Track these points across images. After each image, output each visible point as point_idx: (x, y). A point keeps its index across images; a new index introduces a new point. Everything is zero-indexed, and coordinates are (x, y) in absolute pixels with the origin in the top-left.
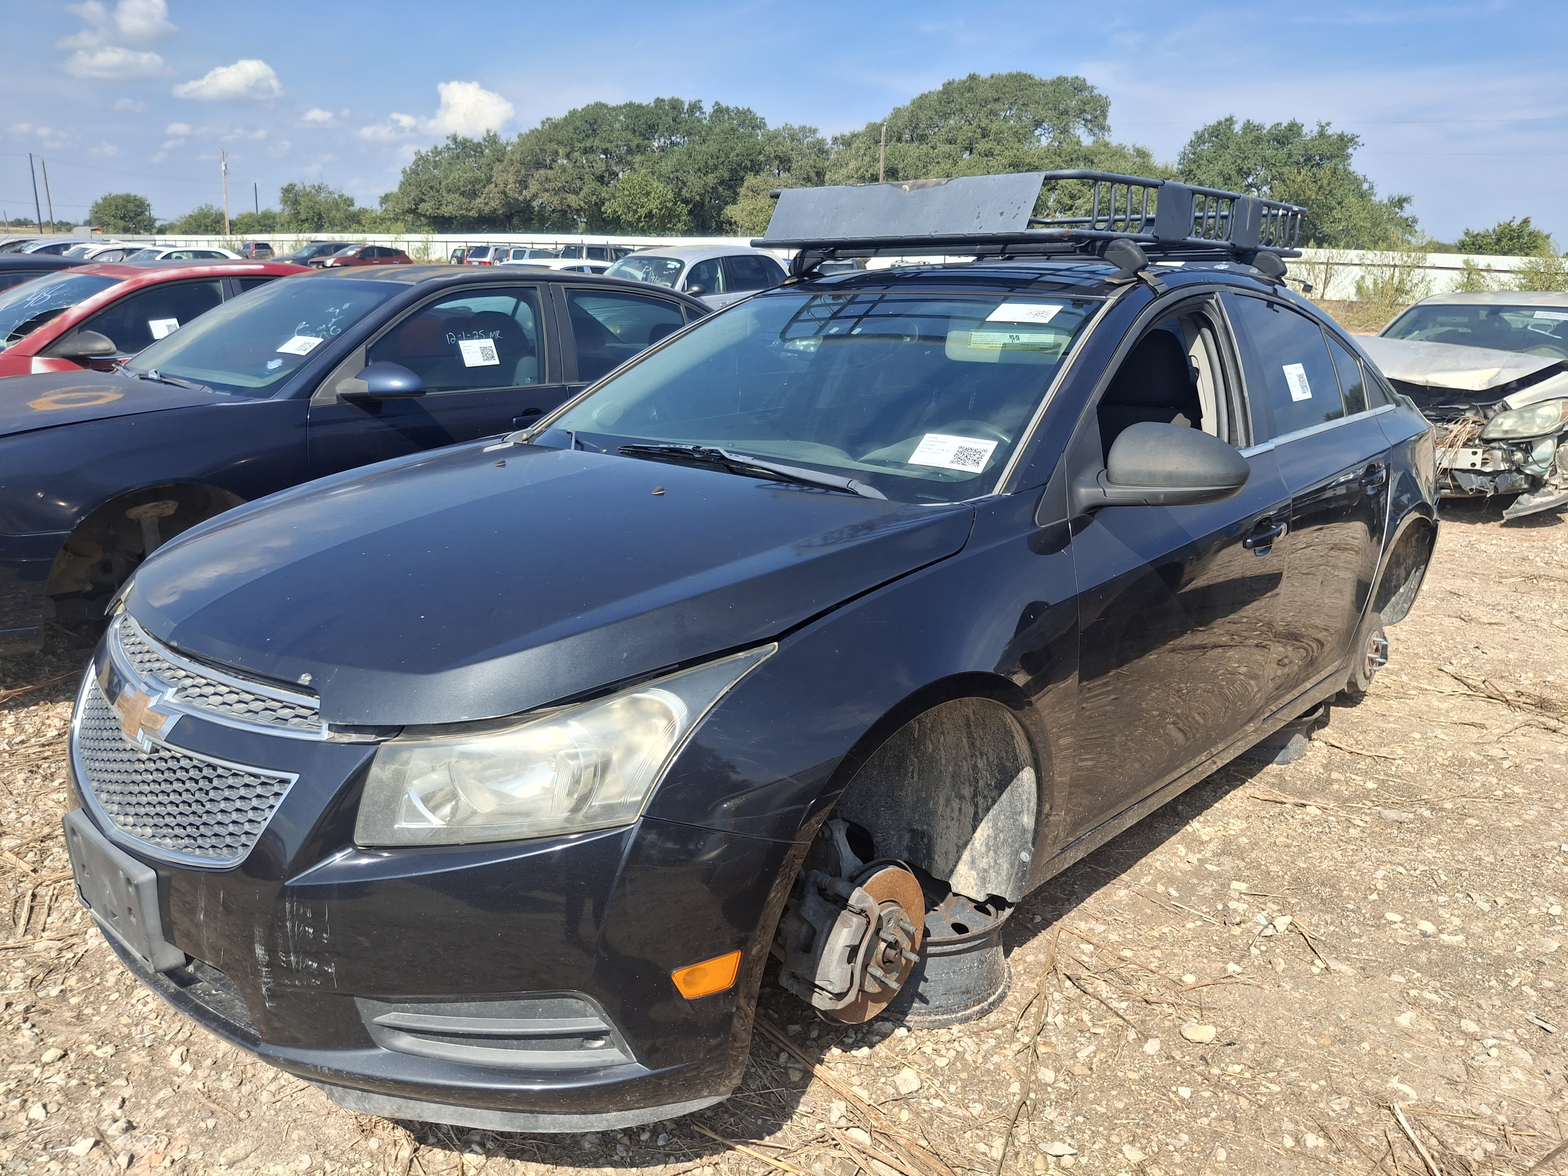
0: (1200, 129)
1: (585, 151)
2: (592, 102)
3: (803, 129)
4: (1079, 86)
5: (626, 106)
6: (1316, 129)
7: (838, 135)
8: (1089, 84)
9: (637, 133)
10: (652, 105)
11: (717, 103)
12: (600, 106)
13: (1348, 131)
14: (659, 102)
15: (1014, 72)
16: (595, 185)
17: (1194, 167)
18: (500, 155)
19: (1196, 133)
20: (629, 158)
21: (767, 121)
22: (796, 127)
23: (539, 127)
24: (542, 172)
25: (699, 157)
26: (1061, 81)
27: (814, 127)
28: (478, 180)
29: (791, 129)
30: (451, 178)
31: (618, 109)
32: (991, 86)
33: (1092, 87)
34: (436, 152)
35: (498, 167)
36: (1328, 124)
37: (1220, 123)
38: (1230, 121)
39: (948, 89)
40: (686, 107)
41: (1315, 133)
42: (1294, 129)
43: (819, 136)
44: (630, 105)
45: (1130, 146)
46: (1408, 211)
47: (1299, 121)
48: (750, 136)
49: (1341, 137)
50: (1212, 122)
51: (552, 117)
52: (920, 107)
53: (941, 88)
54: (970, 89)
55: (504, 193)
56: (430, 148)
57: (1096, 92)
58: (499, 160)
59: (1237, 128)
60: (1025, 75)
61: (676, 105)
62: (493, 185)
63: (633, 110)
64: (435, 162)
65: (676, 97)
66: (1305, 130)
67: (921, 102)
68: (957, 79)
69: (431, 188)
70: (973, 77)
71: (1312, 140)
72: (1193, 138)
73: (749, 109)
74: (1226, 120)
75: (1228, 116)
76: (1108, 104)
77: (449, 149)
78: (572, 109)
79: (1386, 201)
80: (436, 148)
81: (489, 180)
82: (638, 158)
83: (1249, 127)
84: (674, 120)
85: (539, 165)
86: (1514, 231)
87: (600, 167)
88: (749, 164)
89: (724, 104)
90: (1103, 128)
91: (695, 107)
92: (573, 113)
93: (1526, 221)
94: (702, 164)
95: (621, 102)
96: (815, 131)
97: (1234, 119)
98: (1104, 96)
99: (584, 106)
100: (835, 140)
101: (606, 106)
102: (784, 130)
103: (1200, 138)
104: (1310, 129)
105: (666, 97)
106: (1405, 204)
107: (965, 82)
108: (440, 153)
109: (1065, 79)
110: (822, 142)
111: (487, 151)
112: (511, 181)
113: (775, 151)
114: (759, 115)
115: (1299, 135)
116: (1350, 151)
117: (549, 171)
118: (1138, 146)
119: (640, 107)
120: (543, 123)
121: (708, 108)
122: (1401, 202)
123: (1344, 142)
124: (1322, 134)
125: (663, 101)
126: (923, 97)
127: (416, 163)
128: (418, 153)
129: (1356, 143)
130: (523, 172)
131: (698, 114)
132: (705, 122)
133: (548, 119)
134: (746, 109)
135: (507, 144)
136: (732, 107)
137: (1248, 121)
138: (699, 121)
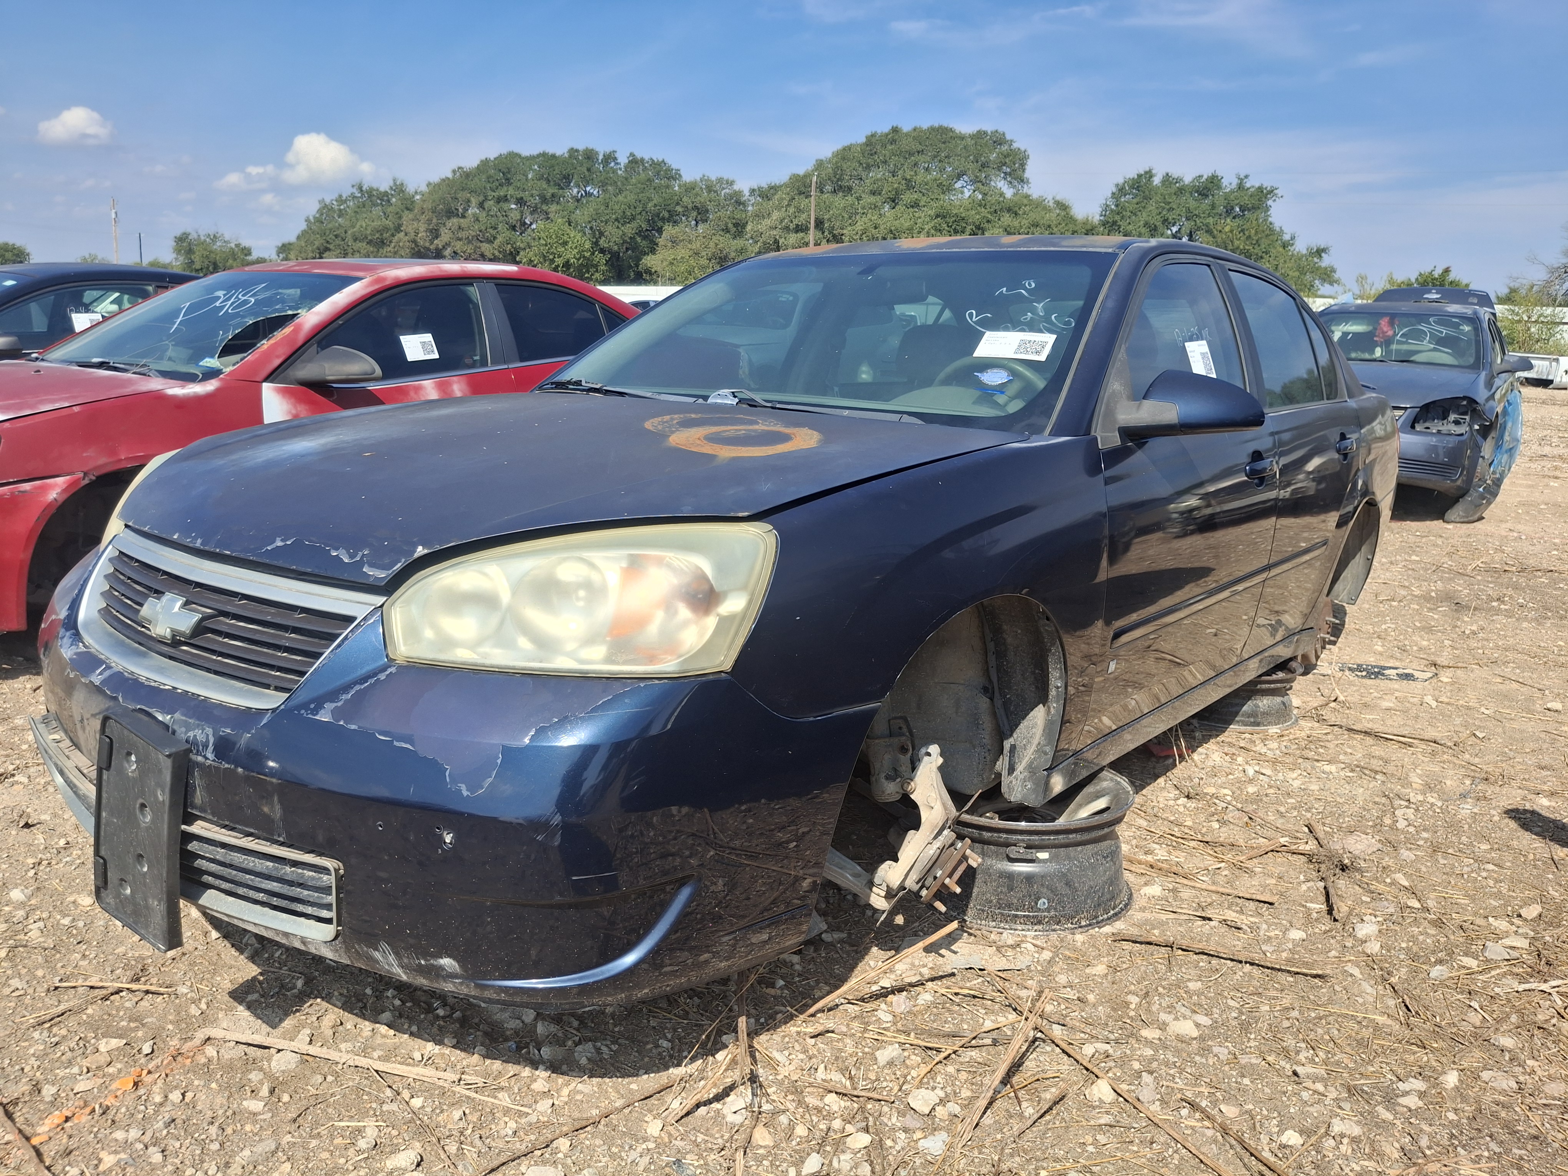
0: (1121, 181)
1: (499, 200)
2: (504, 151)
3: (720, 180)
4: (999, 140)
5: (539, 155)
6: (1235, 182)
7: (756, 187)
8: (1008, 137)
9: (552, 183)
10: (566, 155)
11: (632, 154)
12: (513, 155)
13: (1267, 184)
14: (573, 152)
15: (936, 125)
16: (508, 234)
17: (1117, 218)
18: (408, 204)
19: (1117, 185)
20: (545, 207)
21: (682, 173)
22: (714, 178)
23: (450, 176)
24: (455, 220)
25: (616, 207)
26: (980, 135)
27: (731, 179)
28: (386, 229)
29: (708, 180)
30: (358, 226)
31: (532, 158)
32: (914, 138)
33: (1011, 141)
34: (340, 200)
35: (407, 216)
36: (1246, 177)
37: (1140, 176)
38: (1149, 174)
39: (871, 140)
40: (601, 157)
41: (1234, 185)
42: (1214, 181)
43: (736, 187)
44: (544, 155)
45: (1050, 198)
46: (1326, 261)
47: (1219, 173)
48: (668, 187)
49: (1260, 189)
50: (1132, 174)
51: (463, 166)
52: (844, 159)
53: (864, 140)
54: (893, 142)
55: (414, 241)
56: (335, 196)
57: (1015, 145)
58: (408, 209)
59: (1157, 181)
60: (946, 129)
61: (590, 155)
62: (403, 234)
63: (547, 159)
64: (340, 210)
65: (590, 147)
66: (1225, 182)
67: (844, 154)
68: (879, 131)
69: (336, 236)
70: (895, 130)
71: (1232, 192)
72: (1114, 190)
73: (663, 161)
74: (1146, 173)
75: (1148, 169)
76: (1026, 157)
77: (354, 197)
78: (484, 158)
79: (1304, 252)
80: (340, 196)
81: (398, 229)
82: (553, 208)
83: (1167, 180)
84: (589, 170)
85: (451, 213)
86: (1436, 279)
87: (514, 216)
88: (666, 215)
89: (639, 155)
90: (1022, 181)
91: (610, 158)
92: (485, 163)
93: (1447, 271)
94: (619, 214)
95: (535, 152)
96: (731, 183)
97: (1154, 172)
98: (1023, 149)
99: (496, 155)
100: (752, 191)
101: (518, 155)
102: (701, 181)
103: (1121, 190)
104: (1229, 182)
105: (581, 147)
106: (1323, 255)
107: (887, 135)
108: (345, 201)
109: (985, 133)
110: (739, 193)
111: (394, 200)
112: (421, 229)
113: (693, 203)
114: (674, 166)
115: (1219, 187)
116: (1270, 202)
117: (462, 220)
118: (1058, 198)
119: (553, 156)
120: (454, 172)
121: (623, 159)
122: (1319, 252)
123: (1263, 195)
124: (1240, 186)
125: (577, 151)
126: (848, 149)
127: (320, 211)
128: (322, 201)
129: (1276, 195)
130: (435, 221)
131: (612, 164)
132: (620, 172)
133: (459, 168)
134: (660, 160)
135: (416, 193)
136: (647, 158)
137: (1167, 174)
138: (614, 171)
